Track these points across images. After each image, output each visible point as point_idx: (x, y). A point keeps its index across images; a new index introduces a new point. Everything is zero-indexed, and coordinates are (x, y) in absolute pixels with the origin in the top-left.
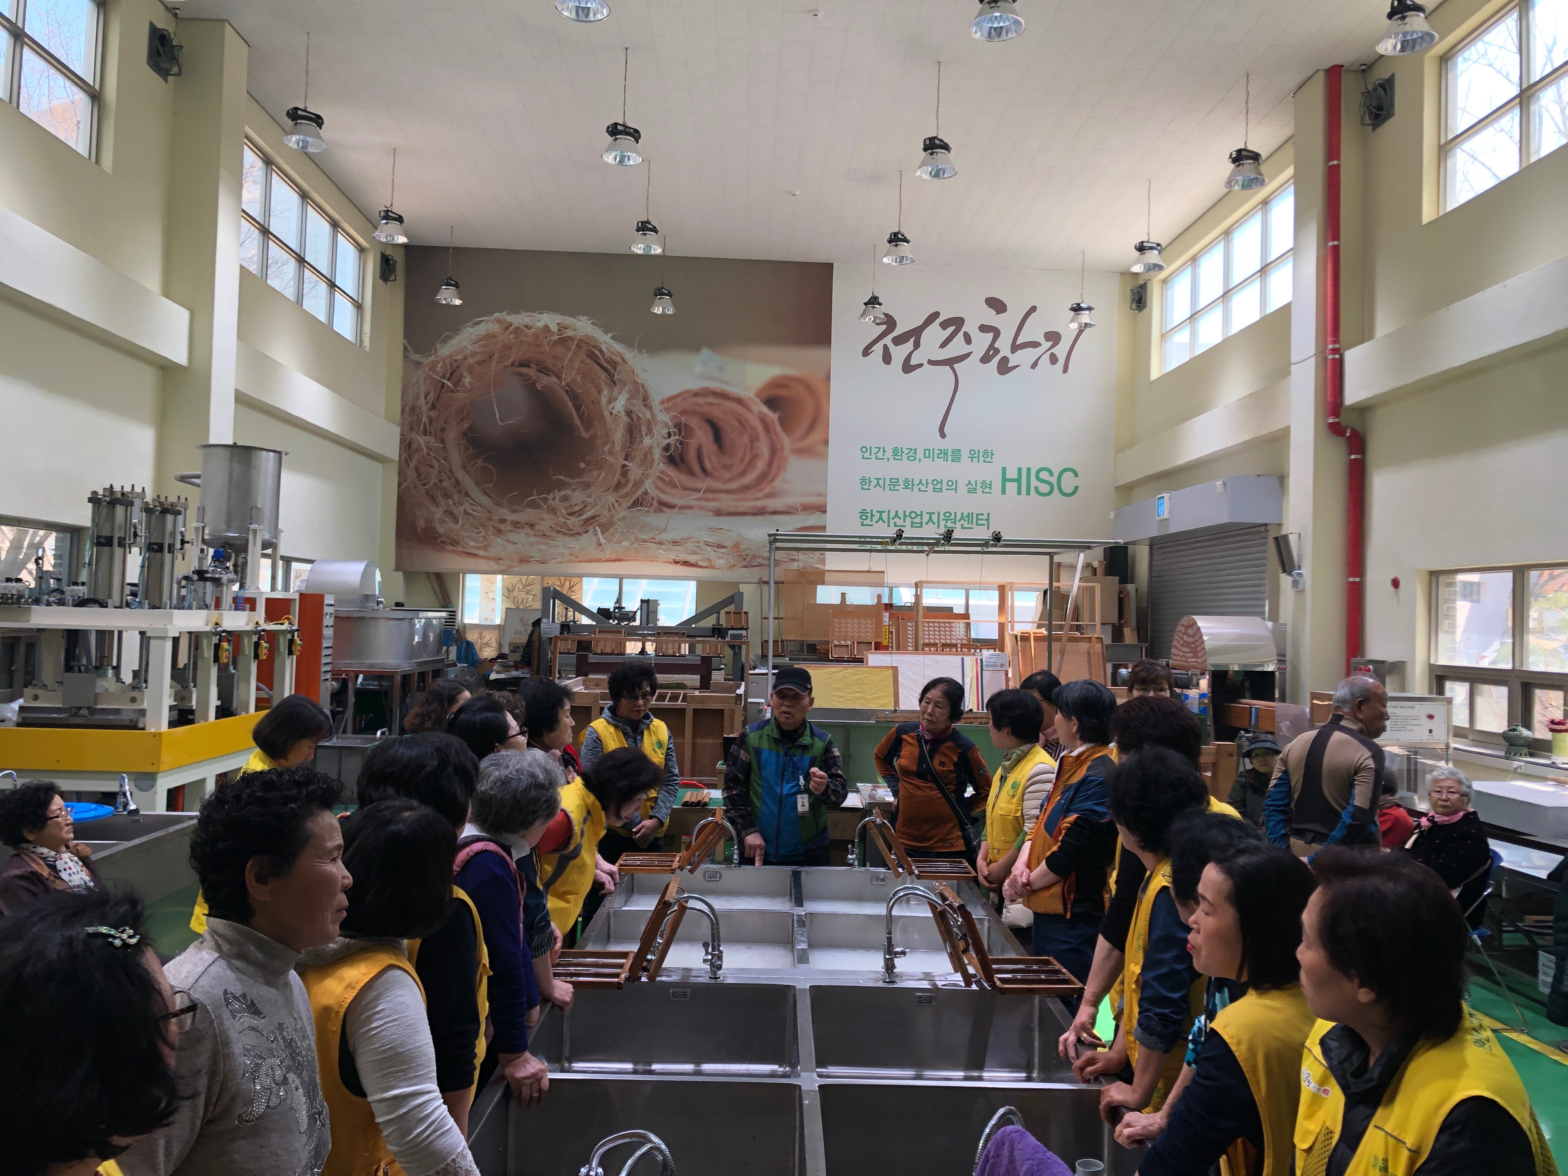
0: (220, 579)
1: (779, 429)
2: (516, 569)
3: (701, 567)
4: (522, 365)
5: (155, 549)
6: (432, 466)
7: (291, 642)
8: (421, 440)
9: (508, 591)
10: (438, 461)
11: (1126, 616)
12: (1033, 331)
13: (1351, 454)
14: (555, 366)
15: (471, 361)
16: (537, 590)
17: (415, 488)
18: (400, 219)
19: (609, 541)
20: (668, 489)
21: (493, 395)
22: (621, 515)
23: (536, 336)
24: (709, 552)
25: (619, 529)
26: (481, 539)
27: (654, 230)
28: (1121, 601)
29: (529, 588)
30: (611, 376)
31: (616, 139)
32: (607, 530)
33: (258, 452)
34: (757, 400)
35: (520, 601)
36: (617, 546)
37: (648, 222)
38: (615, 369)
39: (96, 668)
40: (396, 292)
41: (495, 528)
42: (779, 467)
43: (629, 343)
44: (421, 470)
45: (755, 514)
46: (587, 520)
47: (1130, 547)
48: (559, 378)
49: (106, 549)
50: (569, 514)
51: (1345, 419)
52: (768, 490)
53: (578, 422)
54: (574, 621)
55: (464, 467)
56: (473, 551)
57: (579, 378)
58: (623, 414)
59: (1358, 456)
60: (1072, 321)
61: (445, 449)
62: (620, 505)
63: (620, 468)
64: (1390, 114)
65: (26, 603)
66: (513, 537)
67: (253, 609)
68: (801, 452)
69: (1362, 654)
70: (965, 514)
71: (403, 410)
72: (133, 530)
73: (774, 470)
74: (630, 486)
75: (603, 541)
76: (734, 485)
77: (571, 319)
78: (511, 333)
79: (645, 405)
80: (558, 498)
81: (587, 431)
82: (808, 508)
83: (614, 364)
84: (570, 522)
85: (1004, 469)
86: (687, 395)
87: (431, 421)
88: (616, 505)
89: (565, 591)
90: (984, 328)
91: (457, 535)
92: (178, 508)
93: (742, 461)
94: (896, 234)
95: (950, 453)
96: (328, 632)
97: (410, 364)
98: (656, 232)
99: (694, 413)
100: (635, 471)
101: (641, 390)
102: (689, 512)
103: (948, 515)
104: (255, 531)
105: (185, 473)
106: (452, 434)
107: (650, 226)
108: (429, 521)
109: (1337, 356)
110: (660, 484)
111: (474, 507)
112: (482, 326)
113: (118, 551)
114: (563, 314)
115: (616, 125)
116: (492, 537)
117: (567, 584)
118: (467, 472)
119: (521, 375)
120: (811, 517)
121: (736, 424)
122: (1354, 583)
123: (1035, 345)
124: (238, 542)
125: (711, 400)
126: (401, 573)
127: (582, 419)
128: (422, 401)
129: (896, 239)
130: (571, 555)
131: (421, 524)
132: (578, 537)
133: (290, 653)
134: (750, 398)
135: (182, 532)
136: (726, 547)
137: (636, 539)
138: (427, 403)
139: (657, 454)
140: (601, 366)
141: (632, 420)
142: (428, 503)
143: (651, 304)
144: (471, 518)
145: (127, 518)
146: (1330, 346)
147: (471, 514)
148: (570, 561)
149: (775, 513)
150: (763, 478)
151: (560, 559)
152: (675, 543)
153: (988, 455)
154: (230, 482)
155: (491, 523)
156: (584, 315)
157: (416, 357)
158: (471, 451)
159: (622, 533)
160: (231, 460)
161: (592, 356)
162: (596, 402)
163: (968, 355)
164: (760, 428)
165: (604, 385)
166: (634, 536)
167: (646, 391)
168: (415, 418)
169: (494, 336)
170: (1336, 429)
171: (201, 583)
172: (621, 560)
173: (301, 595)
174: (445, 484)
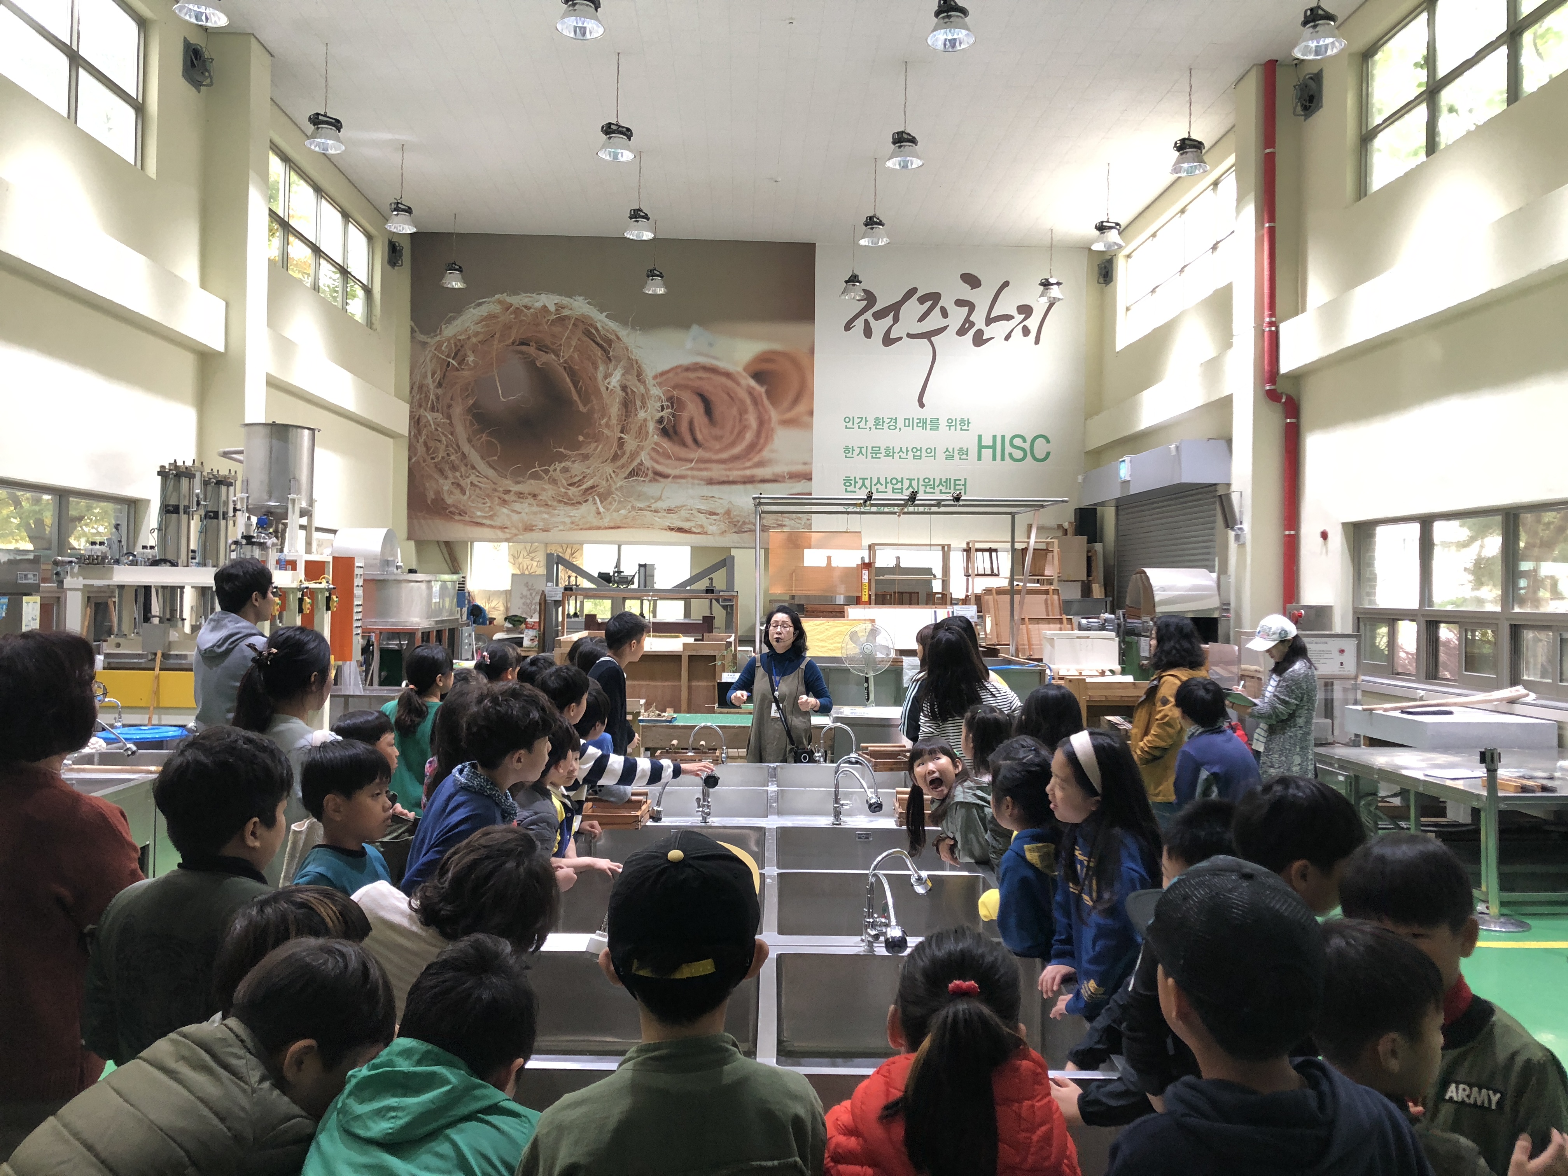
0: (265, 543)
1: (766, 401)
2: (521, 537)
3: (695, 533)
4: (522, 343)
5: (212, 516)
6: (440, 441)
7: (328, 599)
8: (429, 416)
9: (515, 557)
10: (446, 436)
11: (1094, 574)
12: (1007, 305)
13: (1287, 418)
14: (553, 344)
15: (474, 340)
16: (541, 557)
17: (424, 461)
18: (409, 210)
19: (608, 510)
20: (662, 460)
21: (495, 372)
22: (618, 485)
23: (535, 315)
24: (702, 519)
25: (617, 498)
26: (487, 509)
27: (646, 217)
28: (1089, 560)
29: (533, 555)
30: (606, 352)
31: (610, 138)
32: (606, 499)
33: (295, 430)
34: (744, 374)
35: (525, 567)
36: (615, 514)
37: (640, 210)
38: (610, 347)
39: (168, 620)
40: (403, 276)
41: (499, 498)
42: (769, 438)
43: (624, 323)
44: (430, 445)
45: (744, 483)
46: (587, 490)
47: (1099, 508)
48: (558, 356)
49: (174, 516)
50: (570, 485)
51: (1280, 387)
52: (756, 459)
53: (575, 397)
54: (576, 585)
55: (470, 441)
56: (479, 520)
57: (576, 355)
58: (619, 389)
59: (1293, 420)
60: (1042, 295)
61: (451, 424)
62: (617, 475)
63: (616, 440)
64: (1319, 106)
65: (109, 563)
66: (517, 506)
67: (294, 568)
68: (787, 423)
69: (1298, 602)
70: (944, 480)
71: (412, 388)
72: (195, 499)
73: (762, 441)
74: (626, 457)
75: (602, 510)
76: (724, 455)
77: (568, 299)
78: (511, 314)
79: (639, 380)
80: (558, 469)
81: (585, 406)
82: (795, 476)
83: (610, 342)
84: (570, 493)
85: (980, 437)
86: (679, 370)
87: (438, 398)
88: (613, 475)
89: (567, 557)
90: (960, 303)
91: (464, 506)
92: (230, 480)
93: (732, 432)
94: (871, 218)
95: (928, 422)
96: (358, 592)
97: (417, 345)
98: (648, 219)
99: (686, 387)
100: (631, 443)
101: (635, 366)
102: (683, 481)
103: (927, 480)
104: (293, 501)
105: (227, 450)
106: (458, 411)
107: (642, 214)
108: (438, 493)
109: (1273, 329)
110: (654, 454)
111: (480, 479)
112: (483, 307)
113: (184, 518)
114: (561, 295)
115: (610, 124)
116: (498, 507)
117: (569, 551)
118: (473, 446)
119: (521, 352)
120: (798, 484)
121: (726, 397)
122: (1289, 535)
123: (1009, 318)
124: (279, 511)
125: (701, 374)
126: (412, 543)
127: (580, 396)
128: (429, 380)
129: (872, 222)
130: (572, 523)
131: (431, 495)
132: (579, 506)
133: (328, 608)
134: (738, 373)
135: (234, 501)
136: (718, 514)
137: (633, 507)
138: (434, 382)
139: (651, 426)
140: (597, 344)
141: (627, 394)
142: (436, 476)
143: (643, 286)
144: (477, 490)
145: (190, 489)
146: (1267, 320)
147: (476, 486)
148: (571, 529)
149: (764, 481)
150: (753, 447)
151: (561, 528)
152: (669, 511)
153: (965, 423)
154: (270, 457)
155: (496, 494)
156: (580, 296)
157: (422, 338)
158: (476, 426)
159: (620, 502)
160: (271, 438)
161: (588, 334)
162: (593, 379)
163: (946, 328)
164: (748, 401)
165: (600, 361)
166: (631, 504)
167: (639, 367)
168: (423, 395)
169: (495, 316)
170: (1273, 396)
171: (249, 547)
172: (619, 527)
173: (334, 557)
174: (453, 457)
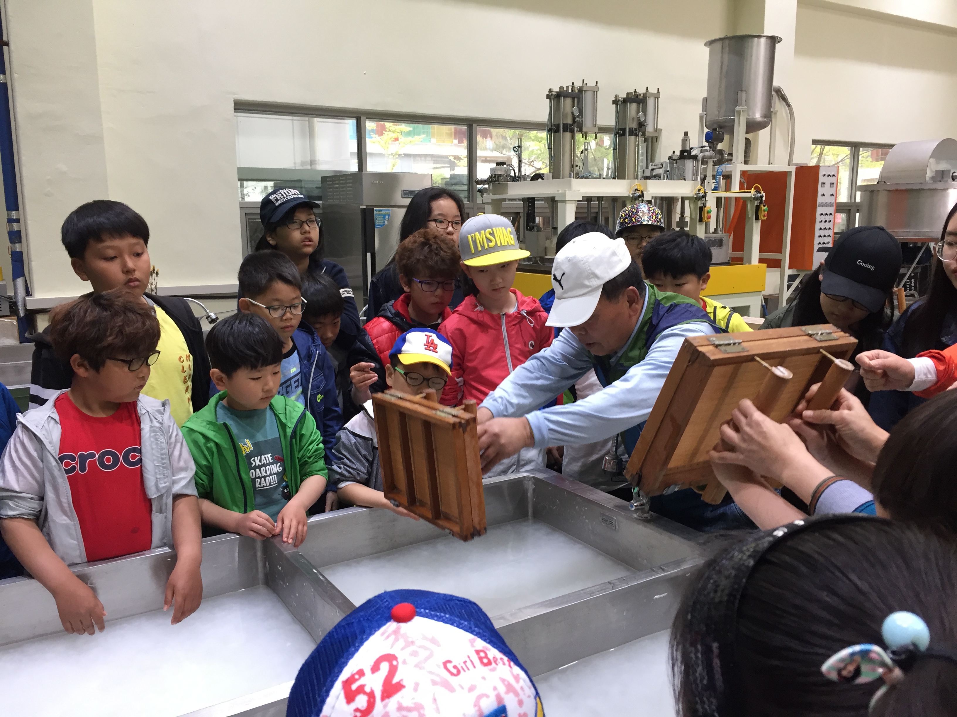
5: (621, 133)
7: (758, 208)
33: (750, 40)
96: (824, 201)
104: (739, 113)
133: (757, 218)
160: (722, 52)
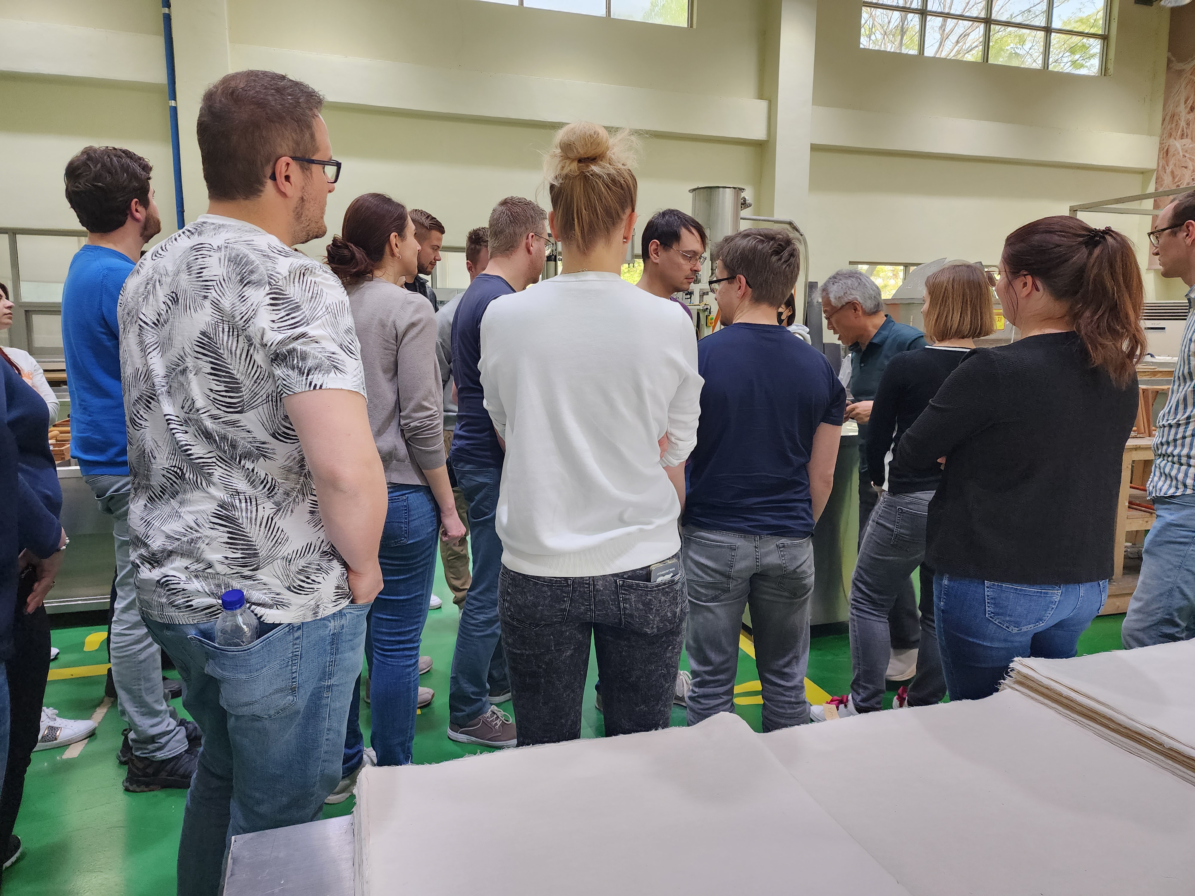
6: (1186, 168)
8: (1178, 144)
44: (1176, 173)
71: (1164, 120)
87: (1188, 124)
97: (1173, 74)
128: (1182, 107)
138: (1186, 107)
157: (1179, 66)
168: (1174, 125)
